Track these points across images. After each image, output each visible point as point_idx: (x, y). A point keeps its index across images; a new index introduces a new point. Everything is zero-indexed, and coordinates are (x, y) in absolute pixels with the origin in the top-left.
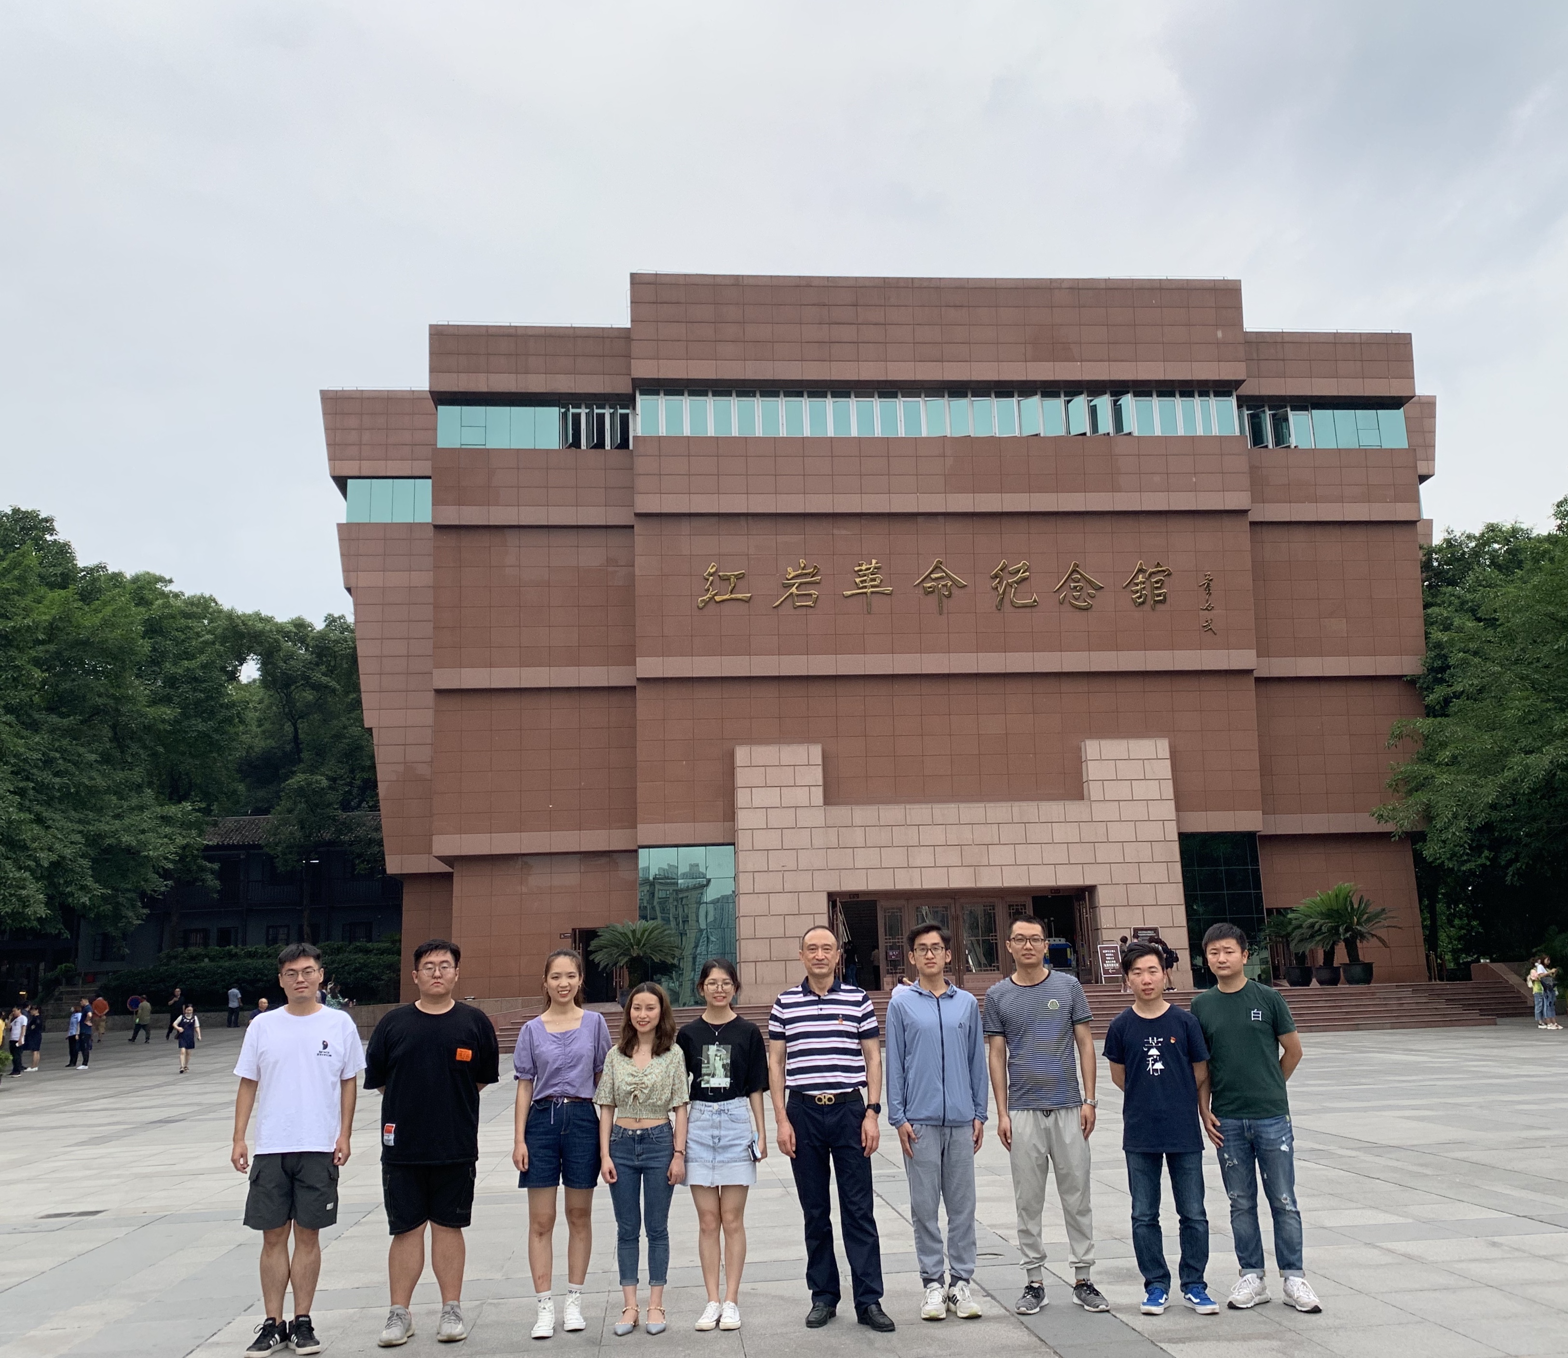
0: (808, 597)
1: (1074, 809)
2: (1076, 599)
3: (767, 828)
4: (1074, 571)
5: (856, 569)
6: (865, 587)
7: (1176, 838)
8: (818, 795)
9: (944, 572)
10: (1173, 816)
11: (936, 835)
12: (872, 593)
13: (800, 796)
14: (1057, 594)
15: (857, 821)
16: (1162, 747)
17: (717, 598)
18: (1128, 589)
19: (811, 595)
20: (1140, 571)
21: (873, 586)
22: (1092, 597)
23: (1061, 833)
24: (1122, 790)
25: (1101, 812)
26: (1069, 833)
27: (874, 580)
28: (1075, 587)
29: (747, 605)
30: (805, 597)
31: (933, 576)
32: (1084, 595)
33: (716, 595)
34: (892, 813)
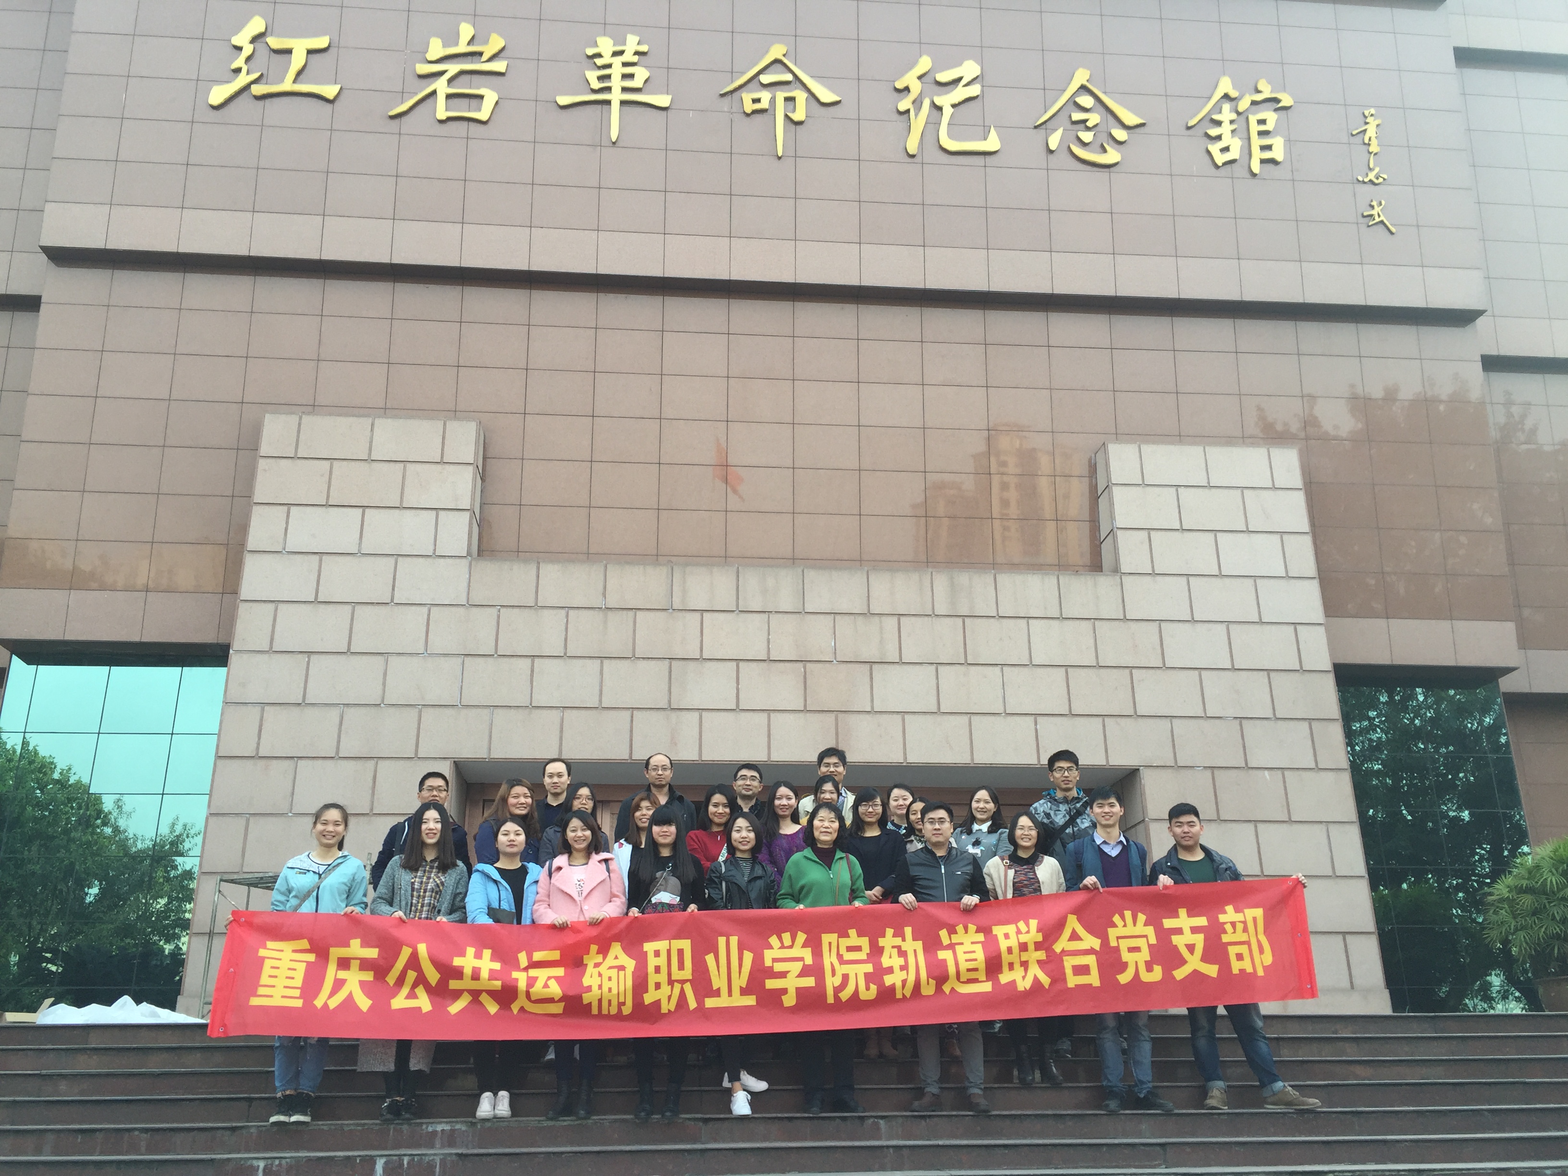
0: (474, 102)
1: (1084, 594)
2: (1084, 145)
3: (316, 602)
4: (1084, 88)
5: (590, 52)
6: (608, 89)
7: (1329, 666)
8: (457, 532)
9: (791, 71)
10: (1317, 613)
11: (745, 636)
12: (623, 103)
13: (410, 532)
14: (1041, 132)
15: (548, 596)
16: (1286, 465)
17: (257, 90)
18: (1199, 131)
19: (481, 97)
20: (1226, 97)
21: (625, 90)
22: (1120, 143)
23: (1047, 642)
24: (1196, 553)
25: (1144, 599)
26: (1069, 644)
27: (631, 76)
28: (1085, 121)
29: (329, 106)
30: (465, 101)
31: (765, 79)
32: (1103, 138)
33: (255, 81)
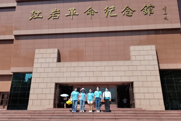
1: (127, 63)
2: (128, 14)
3: (41, 68)
4: (127, 8)
5: (69, 10)
6: (71, 13)
8: (56, 60)
9: (92, 9)
10: (157, 64)
11: (87, 69)
13: (51, 60)
14: (122, 13)
15: (65, 66)
16: (153, 47)
17: (34, 17)
18: (142, 11)
20: (146, 7)
21: (73, 13)
22: (132, 13)
23: (122, 68)
24: (142, 58)
25: (134, 63)
26: (126, 68)
28: (127, 11)
29: (41, 19)
30: (56, 16)
31: (89, 10)
32: (130, 13)
34: (75, 64)
